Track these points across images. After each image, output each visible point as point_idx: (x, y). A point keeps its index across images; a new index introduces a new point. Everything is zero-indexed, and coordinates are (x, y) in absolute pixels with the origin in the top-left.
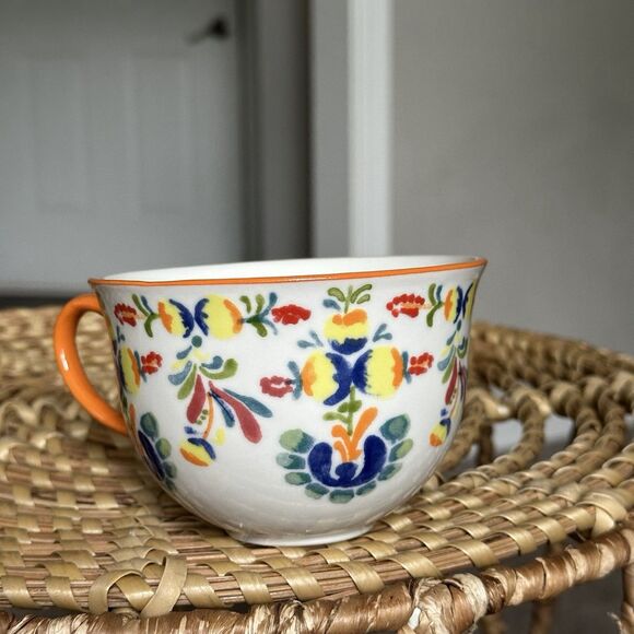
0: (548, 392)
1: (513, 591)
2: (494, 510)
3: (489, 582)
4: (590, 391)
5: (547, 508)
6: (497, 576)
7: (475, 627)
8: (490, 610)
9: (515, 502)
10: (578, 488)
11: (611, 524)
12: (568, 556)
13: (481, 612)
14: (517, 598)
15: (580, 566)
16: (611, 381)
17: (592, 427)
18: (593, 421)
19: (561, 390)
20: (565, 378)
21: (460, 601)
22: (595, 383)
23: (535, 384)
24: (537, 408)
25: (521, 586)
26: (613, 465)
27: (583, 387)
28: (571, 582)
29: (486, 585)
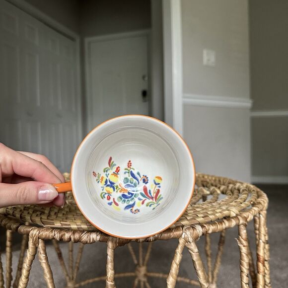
0: (219, 188)
1: (209, 230)
2: (205, 211)
3: (203, 226)
4: (230, 188)
5: (218, 211)
6: (205, 225)
7: (199, 238)
8: (203, 234)
9: (210, 210)
10: (226, 206)
11: (235, 215)
12: (223, 221)
13: (201, 234)
14: (210, 232)
15: (226, 224)
16: (235, 185)
17: (230, 195)
18: (231, 193)
19: (222, 188)
20: (224, 185)
21: (195, 231)
22: (231, 186)
23: (216, 186)
24: (216, 191)
25: (211, 229)
26: (235, 202)
27: (228, 187)
28: (224, 228)
29: (202, 227)
